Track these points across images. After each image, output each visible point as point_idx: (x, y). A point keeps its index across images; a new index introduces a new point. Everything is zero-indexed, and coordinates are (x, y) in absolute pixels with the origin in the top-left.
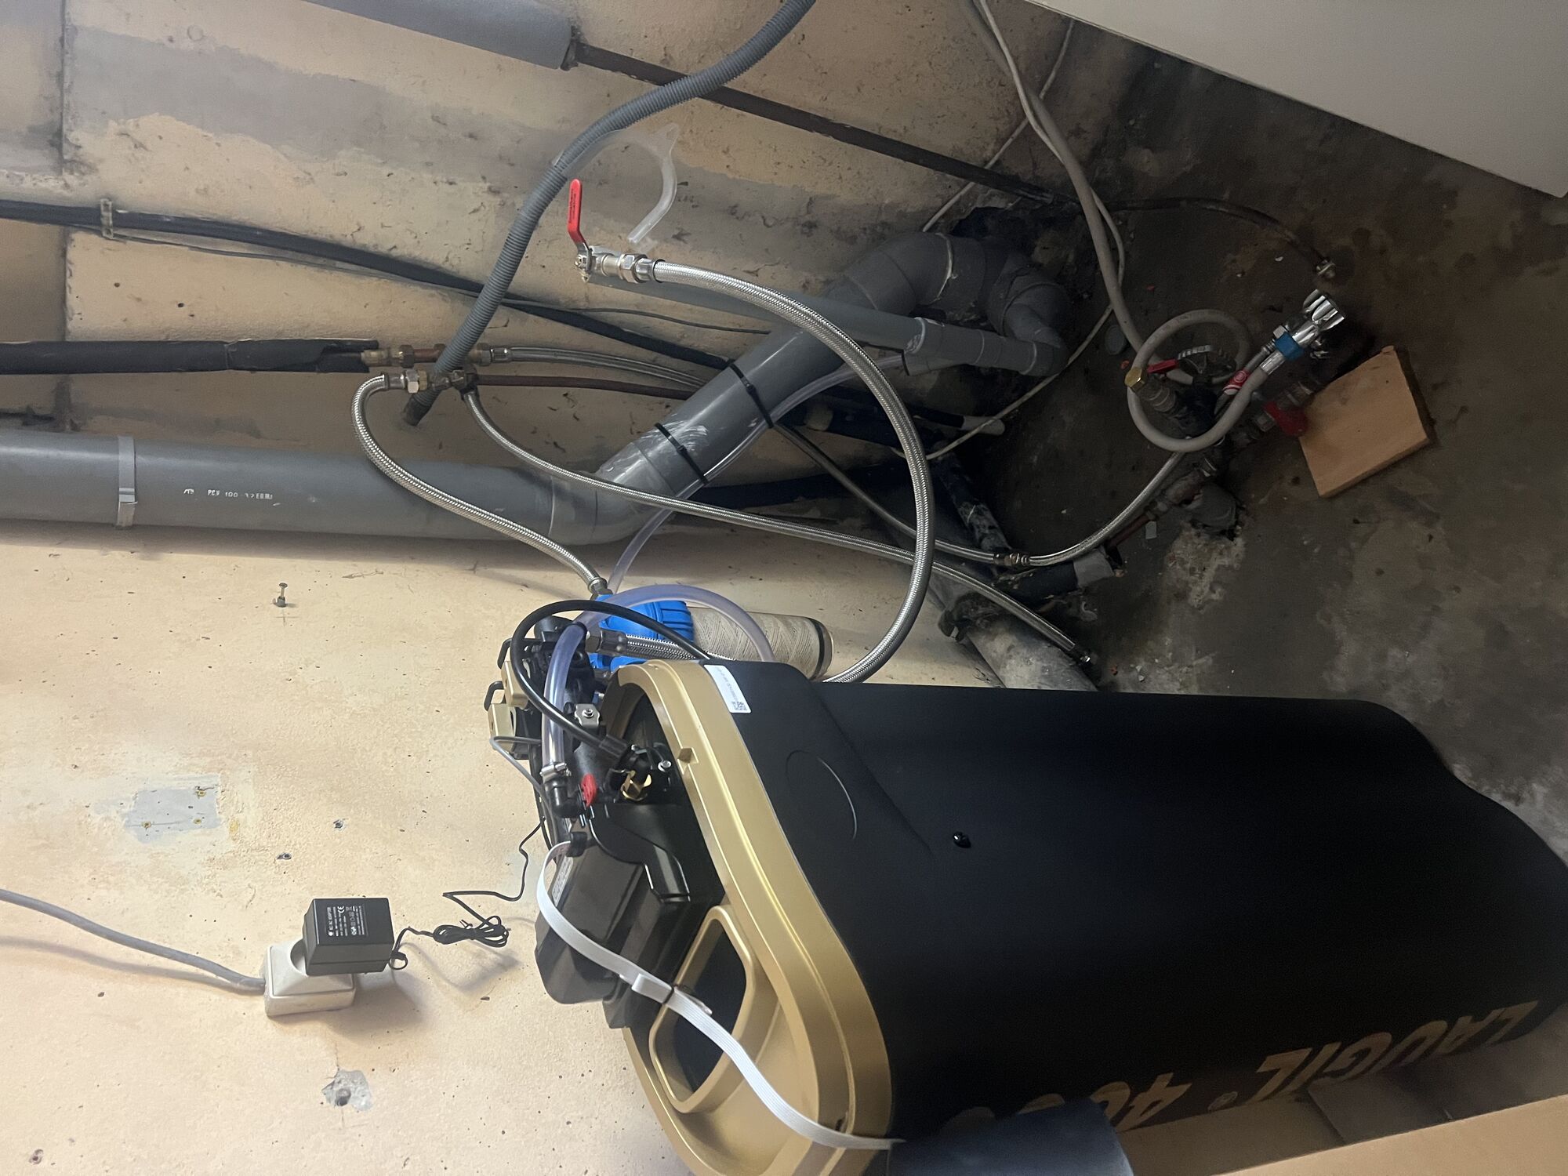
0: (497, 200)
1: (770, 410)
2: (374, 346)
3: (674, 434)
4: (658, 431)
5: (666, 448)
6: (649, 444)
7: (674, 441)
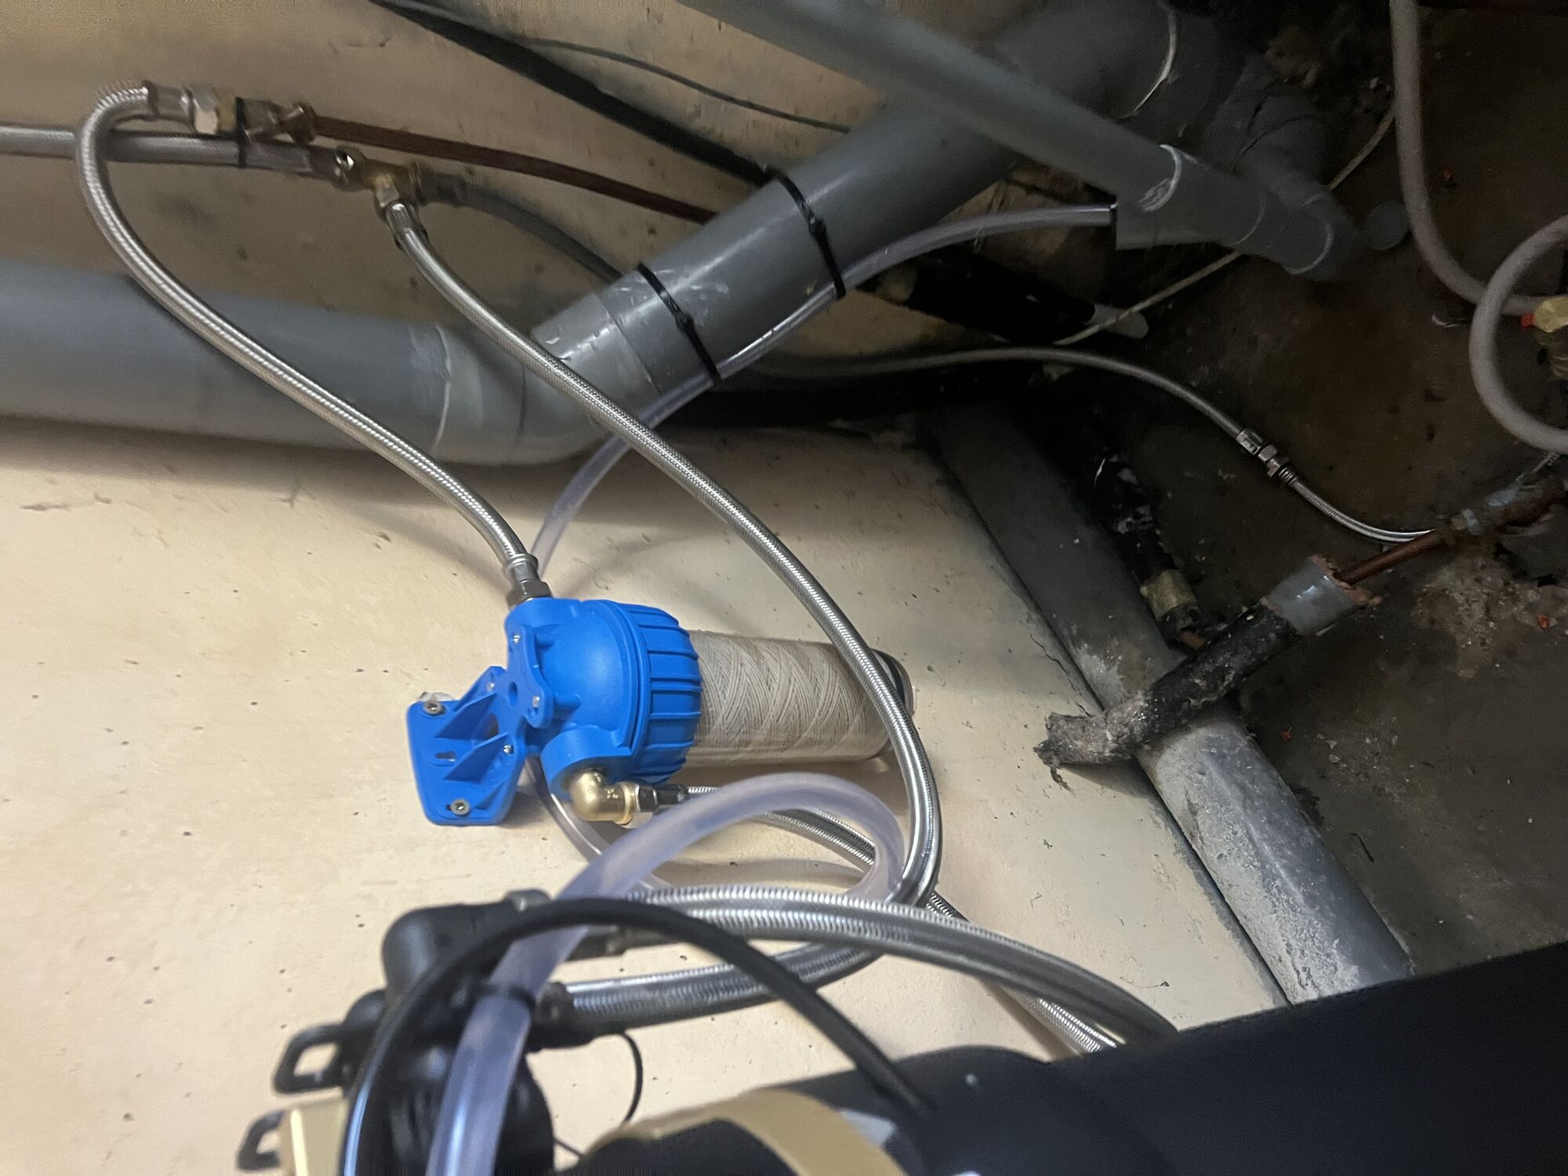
1: (846, 267)
3: (673, 290)
4: (644, 280)
5: (655, 314)
6: (627, 302)
7: (669, 302)
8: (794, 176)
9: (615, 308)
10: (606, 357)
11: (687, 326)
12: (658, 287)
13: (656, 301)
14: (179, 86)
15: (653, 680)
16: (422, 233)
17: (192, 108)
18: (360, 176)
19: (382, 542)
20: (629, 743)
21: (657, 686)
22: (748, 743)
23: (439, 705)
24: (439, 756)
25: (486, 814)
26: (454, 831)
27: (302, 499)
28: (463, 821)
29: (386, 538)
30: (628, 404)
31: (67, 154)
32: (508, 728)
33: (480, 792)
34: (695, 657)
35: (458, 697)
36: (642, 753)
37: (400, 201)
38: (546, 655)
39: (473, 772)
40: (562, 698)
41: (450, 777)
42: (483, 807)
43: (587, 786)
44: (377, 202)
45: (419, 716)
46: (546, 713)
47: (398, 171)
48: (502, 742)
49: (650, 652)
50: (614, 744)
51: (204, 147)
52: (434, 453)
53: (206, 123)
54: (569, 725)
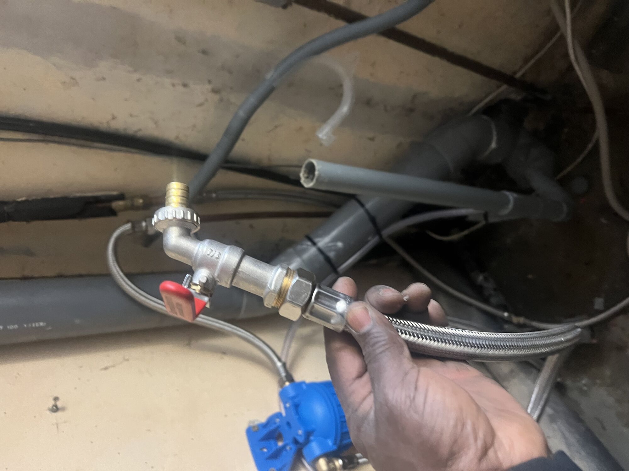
0: (217, 97)
1: (382, 230)
2: (121, 197)
3: (319, 245)
4: (309, 243)
5: (314, 255)
6: (304, 251)
7: (319, 250)
9: (299, 254)
12: (314, 244)
13: (314, 249)
15: (341, 417)
17: (146, 226)
19: (223, 355)
20: (335, 443)
24: (261, 448)
27: (193, 344)
32: (288, 440)
33: (278, 464)
36: (340, 446)
38: (299, 409)
39: (275, 456)
40: (309, 429)
41: (267, 458)
42: (280, 470)
43: (322, 463)
45: (251, 432)
46: (304, 435)
48: (285, 446)
50: (330, 445)
54: (312, 438)
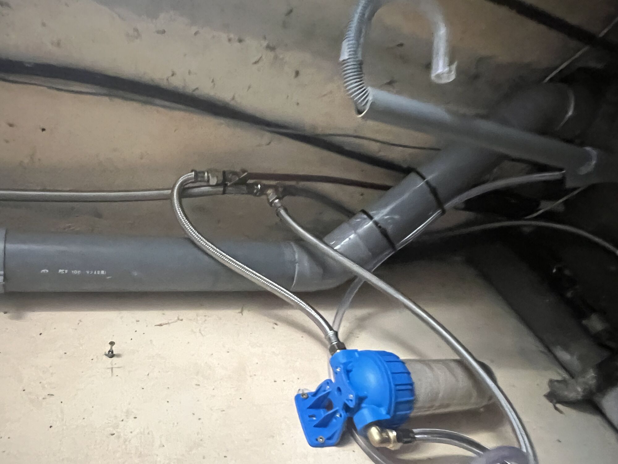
1: (445, 203)
3: (376, 218)
4: (365, 216)
5: (370, 228)
6: (359, 225)
7: (376, 223)
8: (419, 170)
9: (355, 228)
10: (353, 246)
11: (384, 232)
12: (371, 218)
13: (370, 223)
14: (203, 170)
15: (396, 385)
16: (286, 210)
17: (208, 177)
18: (263, 191)
19: (275, 326)
20: (388, 413)
21: (398, 387)
22: (432, 407)
23: (306, 395)
24: (310, 416)
25: (331, 442)
26: (319, 449)
27: (246, 313)
28: (322, 445)
29: (276, 324)
30: (362, 264)
31: (169, 198)
32: (338, 407)
33: (328, 432)
34: (409, 373)
35: (314, 390)
36: (394, 417)
37: (276, 199)
38: (351, 374)
39: (324, 424)
40: (361, 394)
41: (315, 426)
42: (329, 438)
43: (374, 432)
44: (268, 200)
45: (300, 399)
46: (356, 401)
47: (275, 188)
48: (335, 413)
49: (393, 373)
50: (383, 413)
51: (213, 190)
52: (291, 290)
53: (213, 181)
54: (363, 405)
